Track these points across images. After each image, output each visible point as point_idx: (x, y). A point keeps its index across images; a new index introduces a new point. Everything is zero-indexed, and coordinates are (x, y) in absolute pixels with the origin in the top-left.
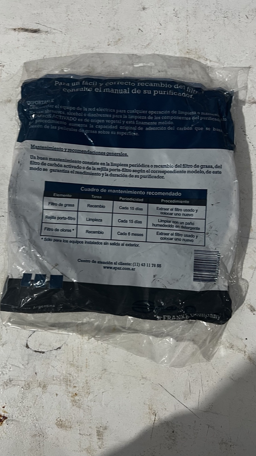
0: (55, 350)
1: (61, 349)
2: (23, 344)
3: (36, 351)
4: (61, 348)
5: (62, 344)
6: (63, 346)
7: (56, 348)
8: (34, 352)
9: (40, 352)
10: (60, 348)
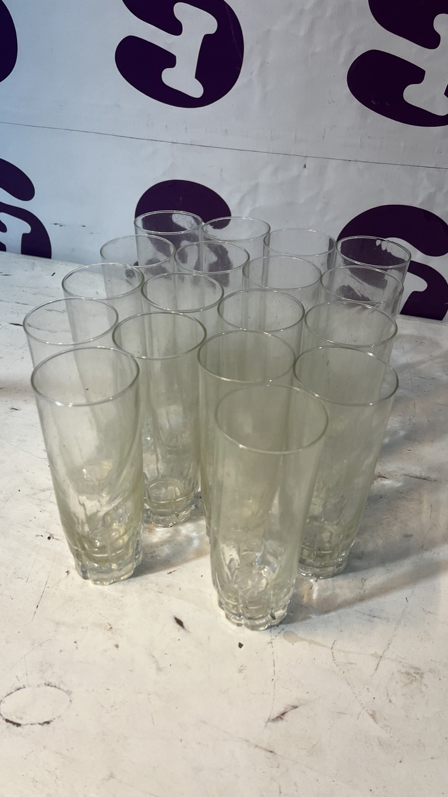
0: (40, 724)
1: (49, 725)
3: (7, 721)
4: (51, 723)
5: (54, 717)
6: (54, 721)
7: (42, 722)
8: (4, 722)
9: (14, 723)
10: (48, 723)
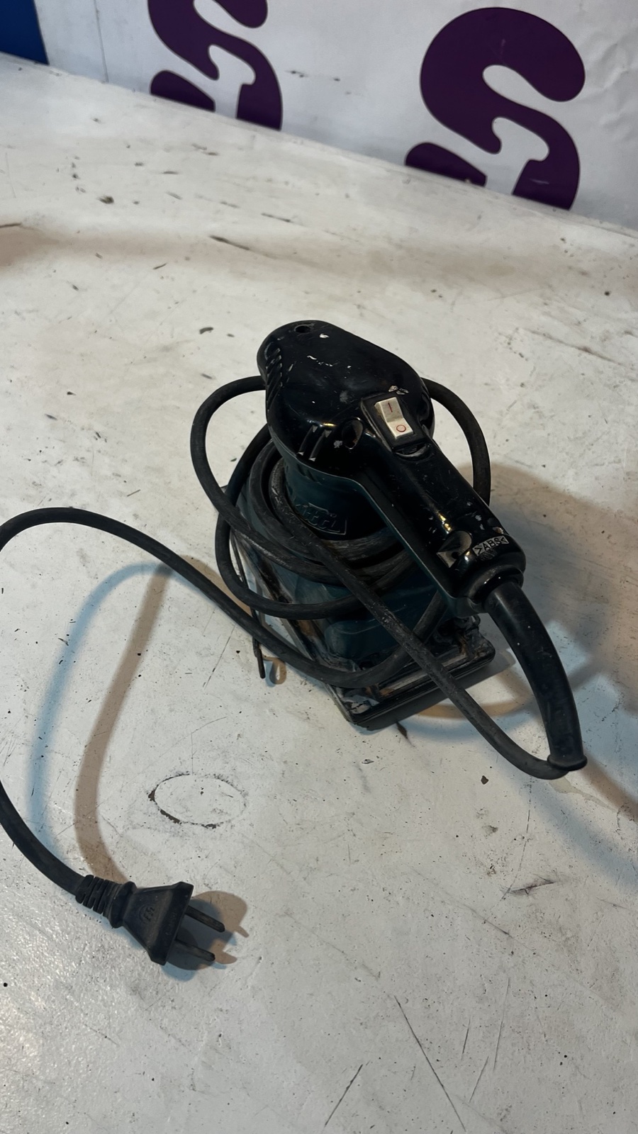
0: (203, 825)
1: (215, 830)
2: (147, 788)
3: (163, 812)
4: (217, 827)
5: (221, 821)
6: (222, 826)
7: (206, 824)
8: (159, 812)
9: (171, 818)
10: (214, 826)
